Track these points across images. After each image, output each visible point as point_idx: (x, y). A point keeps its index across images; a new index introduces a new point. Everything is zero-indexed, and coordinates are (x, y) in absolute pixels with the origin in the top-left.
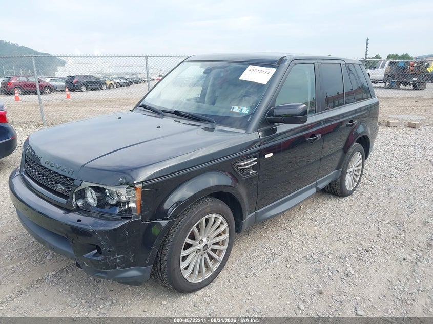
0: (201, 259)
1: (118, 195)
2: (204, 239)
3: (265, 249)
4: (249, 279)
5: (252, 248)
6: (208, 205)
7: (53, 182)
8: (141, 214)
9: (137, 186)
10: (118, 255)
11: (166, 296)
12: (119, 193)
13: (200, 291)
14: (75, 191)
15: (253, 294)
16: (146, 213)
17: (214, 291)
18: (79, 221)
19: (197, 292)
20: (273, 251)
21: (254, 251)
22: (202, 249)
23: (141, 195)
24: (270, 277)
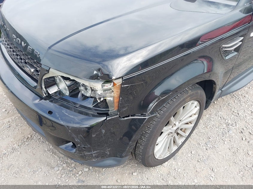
0: (171, 139)
1: (92, 90)
2: (177, 123)
3: (219, 118)
4: (209, 151)
5: (207, 116)
6: (189, 94)
7: (22, 61)
8: (119, 110)
9: (115, 82)
10: (94, 151)
11: (136, 165)
12: (93, 88)
13: (166, 163)
14: (44, 78)
15: (216, 170)
16: (124, 109)
17: (179, 164)
18: (50, 113)
19: (164, 164)
20: (227, 121)
21: (209, 119)
22: (173, 132)
23: (119, 91)
24: (228, 150)
